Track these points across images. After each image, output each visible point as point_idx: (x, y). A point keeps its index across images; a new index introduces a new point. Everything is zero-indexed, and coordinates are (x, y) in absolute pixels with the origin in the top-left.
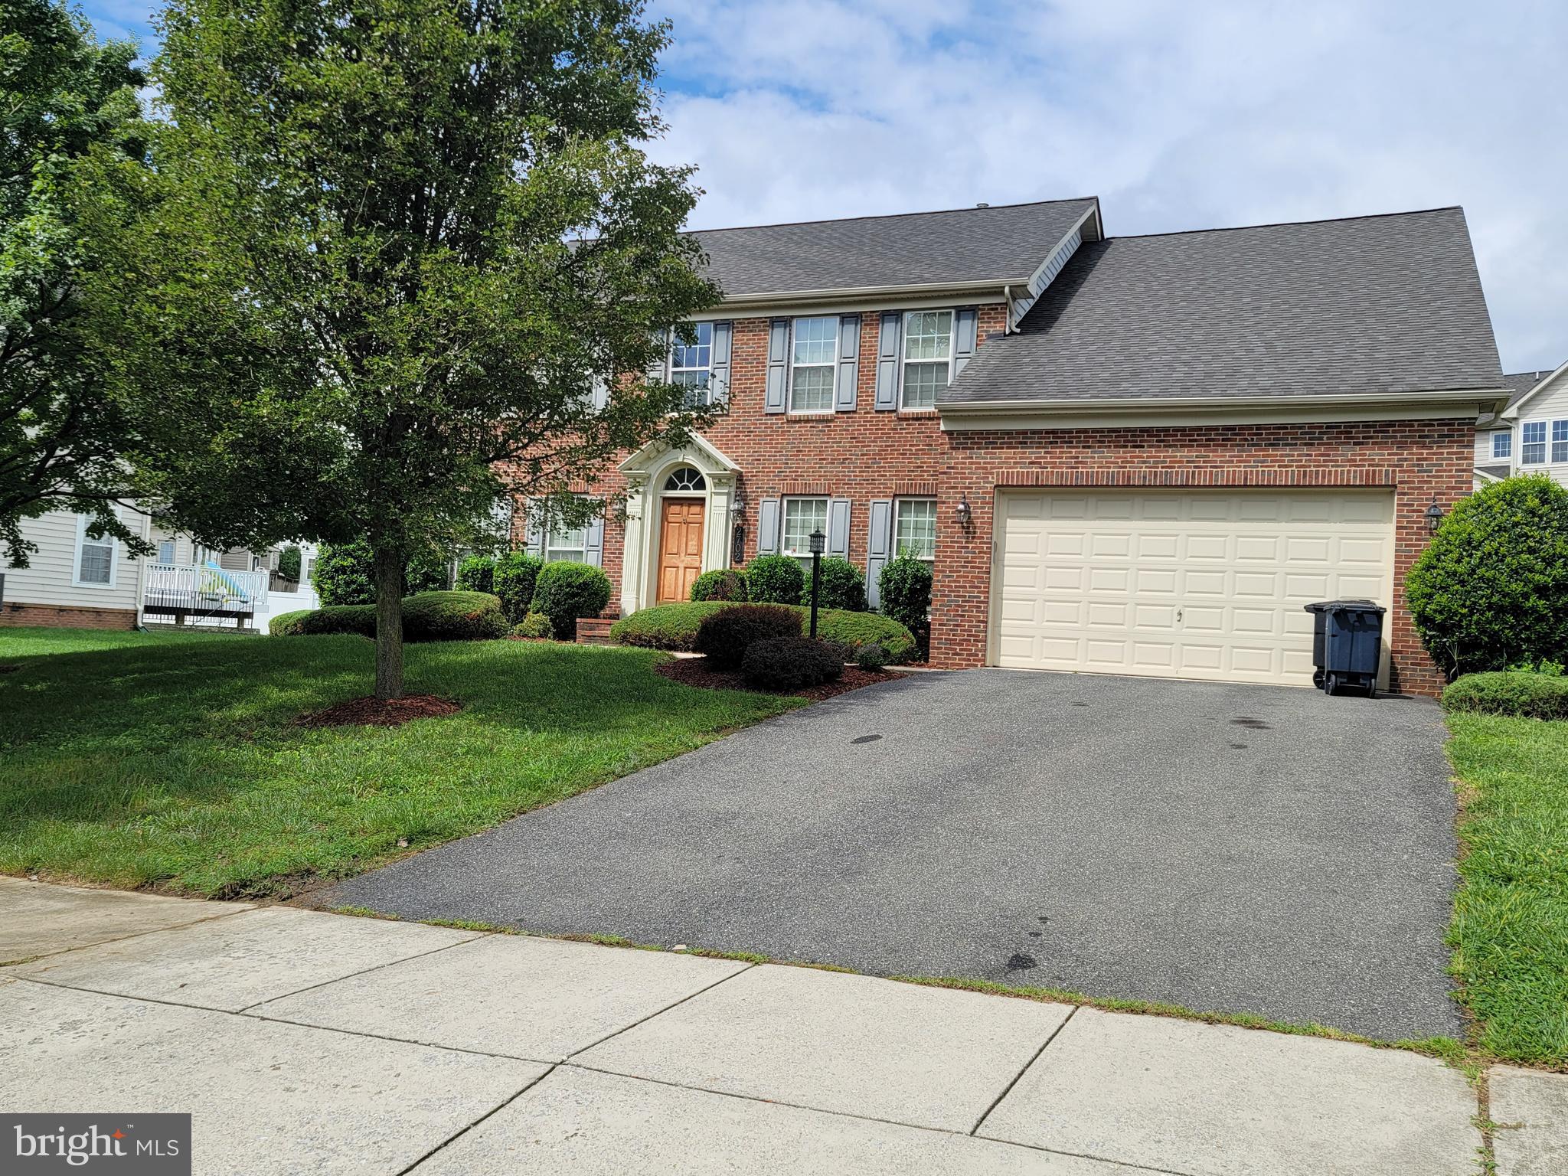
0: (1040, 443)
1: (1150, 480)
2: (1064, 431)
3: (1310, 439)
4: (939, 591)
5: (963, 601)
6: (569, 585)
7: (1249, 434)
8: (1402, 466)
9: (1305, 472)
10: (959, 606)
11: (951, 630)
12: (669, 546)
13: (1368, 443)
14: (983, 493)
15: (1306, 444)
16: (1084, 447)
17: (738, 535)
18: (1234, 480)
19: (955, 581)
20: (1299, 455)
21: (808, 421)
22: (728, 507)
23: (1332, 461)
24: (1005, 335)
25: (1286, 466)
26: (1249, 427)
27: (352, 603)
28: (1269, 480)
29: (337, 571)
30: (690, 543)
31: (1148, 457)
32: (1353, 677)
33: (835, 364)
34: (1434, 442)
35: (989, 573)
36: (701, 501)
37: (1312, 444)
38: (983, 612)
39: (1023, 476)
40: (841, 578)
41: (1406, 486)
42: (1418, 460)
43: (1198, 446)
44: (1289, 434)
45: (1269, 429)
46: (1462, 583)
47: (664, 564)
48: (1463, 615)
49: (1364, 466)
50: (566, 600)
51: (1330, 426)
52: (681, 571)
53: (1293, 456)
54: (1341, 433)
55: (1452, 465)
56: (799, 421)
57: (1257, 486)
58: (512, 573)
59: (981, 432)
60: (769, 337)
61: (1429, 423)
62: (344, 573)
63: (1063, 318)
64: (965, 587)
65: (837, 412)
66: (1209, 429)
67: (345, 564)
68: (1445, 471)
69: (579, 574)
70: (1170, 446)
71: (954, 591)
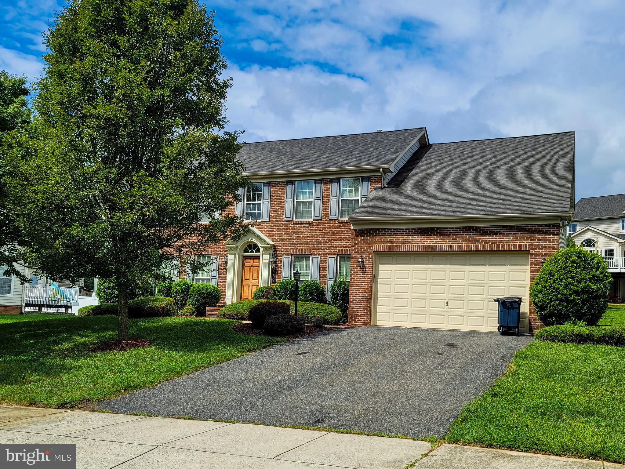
0: (391, 234)
1: (434, 249)
2: (400, 229)
3: (496, 232)
4: (352, 294)
5: (361, 299)
6: (203, 293)
7: (472, 230)
8: (532, 243)
9: (494, 245)
10: (360, 301)
11: (357, 310)
12: (246, 276)
13: (519, 234)
14: (369, 254)
15: (495, 234)
16: (408, 235)
17: (274, 271)
18: (467, 249)
19: (358, 290)
20: (492, 238)
21: (302, 224)
22: (269, 260)
23: (505, 241)
24: (381, 188)
25: (487, 243)
26: (473, 227)
27: (113, 302)
28: (480, 249)
29: (106, 289)
30: (254, 275)
31: (433, 239)
32: (509, 328)
33: (313, 200)
34: (544, 233)
35: (372, 287)
36: (258, 258)
37: (497, 234)
38: (369, 303)
39: (384, 247)
40: (314, 289)
41: (533, 251)
42: (538, 240)
43: (453, 235)
44: (488, 230)
45: (480, 228)
46: (547, 290)
47: (243, 284)
48: (548, 303)
49: (517, 243)
50: (201, 300)
51: (504, 227)
52: (251, 287)
53: (490, 239)
54: (508, 229)
55: (551, 242)
56: (298, 224)
57: (476, 251)
58: (179, 288)
59: (367, 230)
60: (286, 189)
61: (541, 226)
62: (110, 289)
63: (406, 181)
64: (362, 293)
65: (314, 220)
66: (457, 228)
67: (110, 285)
68: (548, 245)
69: (207, 289)
70: (442, 235)
71: (357, 295)
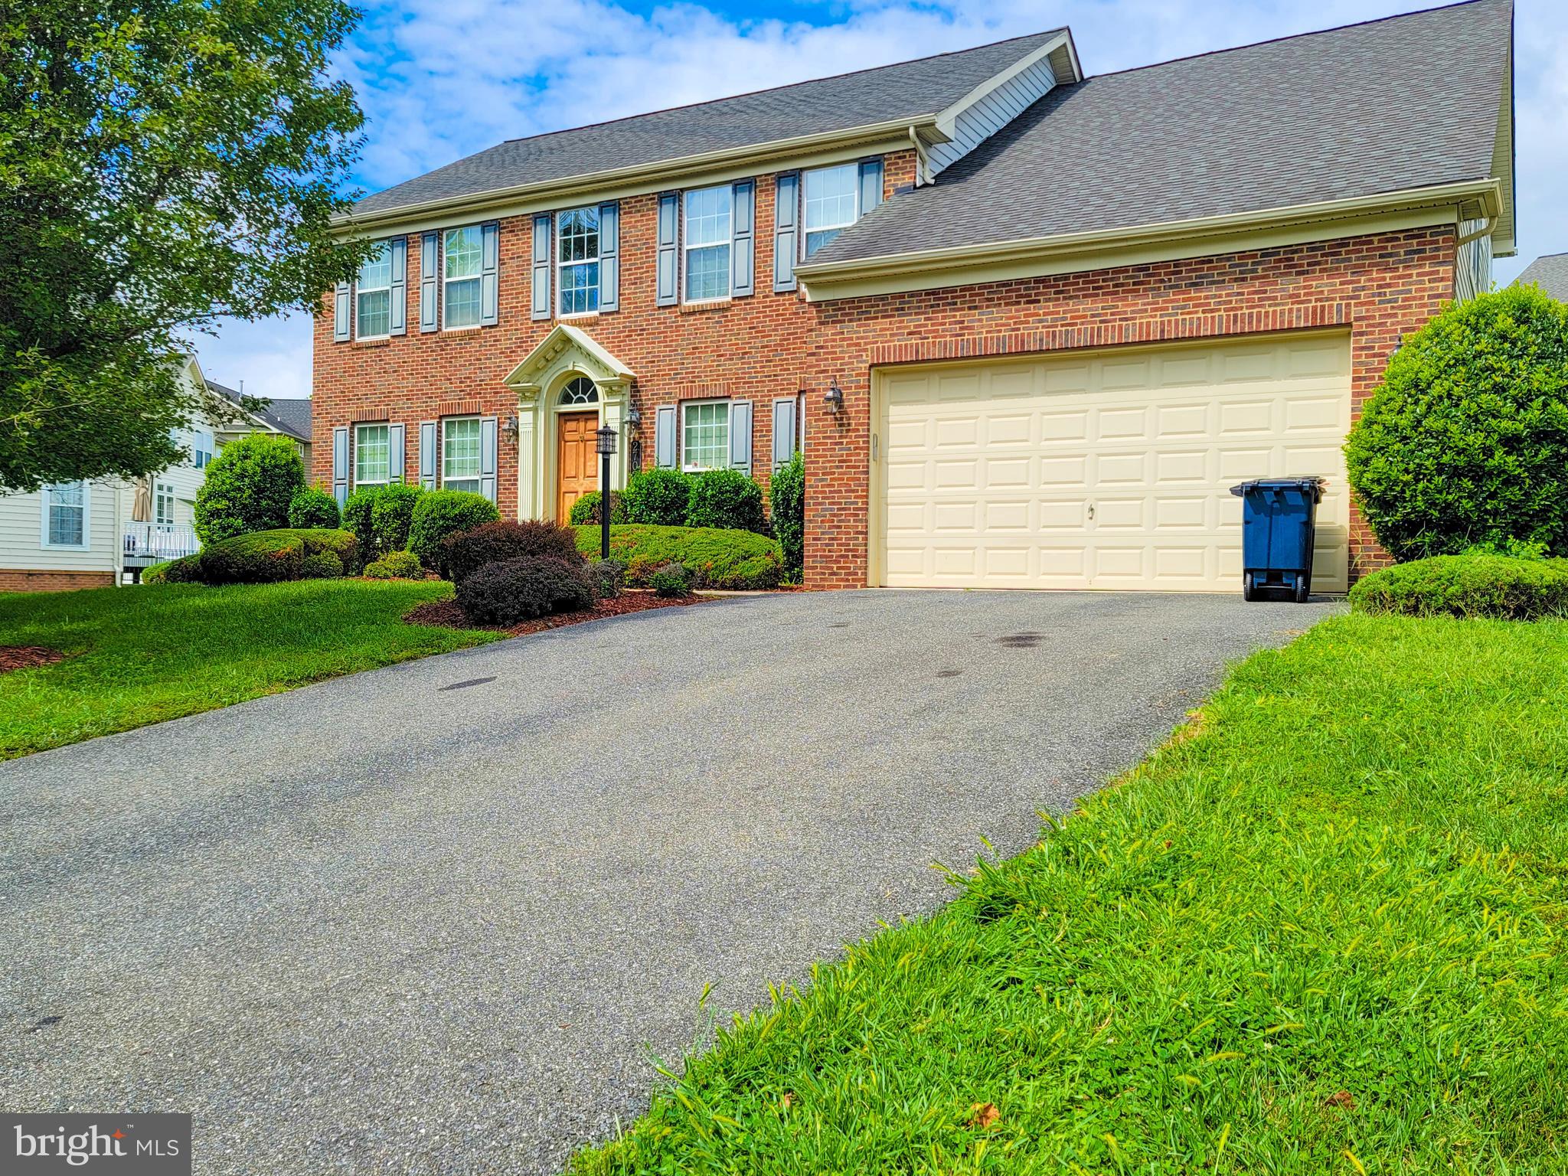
0: (919, 307)
1: (1048, 343)
2: (946, 290)
3: (1241, 272)
4: (812, 498)
5: (839, 509)
6: (443, 517)
7: (1166, 274)
8: (1358, 297)
9: (1235, 316)
10: (835, 515)
11: (827, 545)
12: (567, 469)
13: (1314, 272)
14: (857, 375)
15: (1236, 280)
16: (970, 308)
17: (635, 450)
18: (1148, 334)
19: (829, 486)
20: (1228, 295)
21: (702, 312)
22: (621, 419)
23: (1269, 299)
24: (915, 187)
25: (1212, 311)
26: (1165, 264)
28: (1191, 331)
30: (588, 464)
31: (1045, 314)
32: (1274, 575)
33: (730, 241)
34: (1400, 262)
35: (867, 473)
36: (594, 414)
37: (1244, 279)
38: (861, 521)
39: (901, 350)
40: (727, 491)
41: (1364, 323)
42: (1380, 287)
43: (1104, 294)
44: (1215, 268)
45: (1190, 264)
46: (1405, 439)
47: (563, 489)
48: (1406, 484)
49: (1310, 301)
50: (440, 534)
51: (1266, 253)
53: (1220, 296)
54: (1280, 261)
55: (1424, 290)
56: (694, 313)
57: (1177, 339)
58: (388, 507)
59: (852, 300)
60: (657, 217)
61: (1392, 237)
64: (840, 491)
65: (734, 298)
66: (1117, 271)
68: (1414, 299)
69: (454, 505)
70: (1071, 298)
71: (828, 498)
